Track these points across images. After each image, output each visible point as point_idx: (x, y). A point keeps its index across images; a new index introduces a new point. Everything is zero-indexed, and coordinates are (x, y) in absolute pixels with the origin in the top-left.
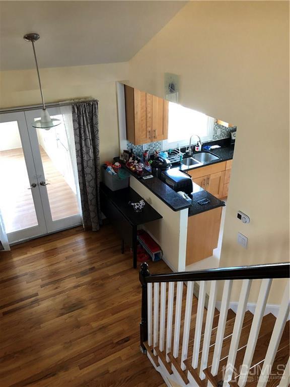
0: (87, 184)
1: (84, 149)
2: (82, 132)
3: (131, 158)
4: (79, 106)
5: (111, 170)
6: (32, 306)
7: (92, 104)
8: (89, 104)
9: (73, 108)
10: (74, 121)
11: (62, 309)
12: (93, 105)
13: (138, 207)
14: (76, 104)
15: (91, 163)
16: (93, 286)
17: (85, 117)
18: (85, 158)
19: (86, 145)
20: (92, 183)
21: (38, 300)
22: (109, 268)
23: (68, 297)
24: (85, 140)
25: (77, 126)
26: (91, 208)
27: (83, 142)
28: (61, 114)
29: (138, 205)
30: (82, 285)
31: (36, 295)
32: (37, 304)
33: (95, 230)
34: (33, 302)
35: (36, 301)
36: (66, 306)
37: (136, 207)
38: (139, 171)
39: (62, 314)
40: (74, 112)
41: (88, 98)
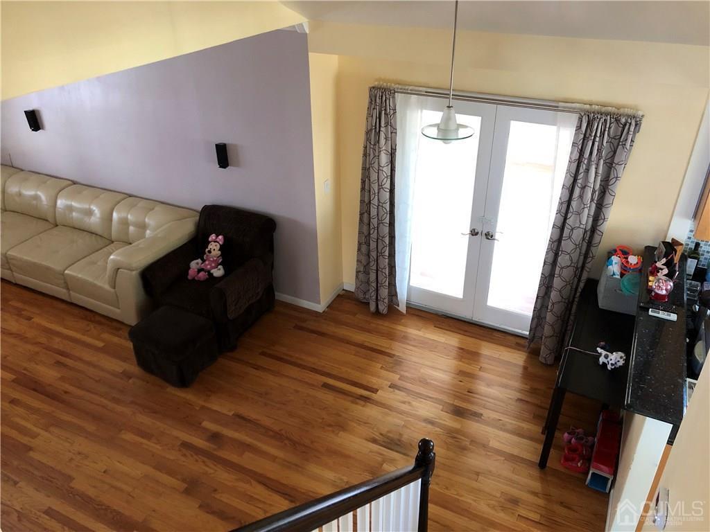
0: (558, 269)
1: (574, 204)
2: (581, 170)
3: (664, 260)
4: (594, 119)
5: (615, 267)
6: (358, 401)
7: (623, 120)
8: (617, 121)
9: (580, 120)
10: (574, 144)
11: (381, 434)
12: (625, 125)
13: (606, 361)
14: (588, 113)
15: (578, 235)
16: (451, 440)
17: (596, 144)
18: (570, 221)
19: (581, 197)
20: (568, 273)
21: (369, 399)
22: (501, 433)
23: (404, 426)
24: (583, 188)
25: (576, 155)
26: (549, 317)
27: (577, 191)
28: (554, 124)
29: (606, 357)
30: (439, 425)
31: (375, 391)
32: (362, 403)
33: (543, 361)
34: (362, 398)
35: (366, 399)
36: (391, 435)
37: (602, 360)
38: (656, 294)
39: (374, 441)
40: (579, 128)
41: (624, 107)
